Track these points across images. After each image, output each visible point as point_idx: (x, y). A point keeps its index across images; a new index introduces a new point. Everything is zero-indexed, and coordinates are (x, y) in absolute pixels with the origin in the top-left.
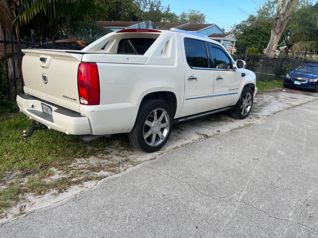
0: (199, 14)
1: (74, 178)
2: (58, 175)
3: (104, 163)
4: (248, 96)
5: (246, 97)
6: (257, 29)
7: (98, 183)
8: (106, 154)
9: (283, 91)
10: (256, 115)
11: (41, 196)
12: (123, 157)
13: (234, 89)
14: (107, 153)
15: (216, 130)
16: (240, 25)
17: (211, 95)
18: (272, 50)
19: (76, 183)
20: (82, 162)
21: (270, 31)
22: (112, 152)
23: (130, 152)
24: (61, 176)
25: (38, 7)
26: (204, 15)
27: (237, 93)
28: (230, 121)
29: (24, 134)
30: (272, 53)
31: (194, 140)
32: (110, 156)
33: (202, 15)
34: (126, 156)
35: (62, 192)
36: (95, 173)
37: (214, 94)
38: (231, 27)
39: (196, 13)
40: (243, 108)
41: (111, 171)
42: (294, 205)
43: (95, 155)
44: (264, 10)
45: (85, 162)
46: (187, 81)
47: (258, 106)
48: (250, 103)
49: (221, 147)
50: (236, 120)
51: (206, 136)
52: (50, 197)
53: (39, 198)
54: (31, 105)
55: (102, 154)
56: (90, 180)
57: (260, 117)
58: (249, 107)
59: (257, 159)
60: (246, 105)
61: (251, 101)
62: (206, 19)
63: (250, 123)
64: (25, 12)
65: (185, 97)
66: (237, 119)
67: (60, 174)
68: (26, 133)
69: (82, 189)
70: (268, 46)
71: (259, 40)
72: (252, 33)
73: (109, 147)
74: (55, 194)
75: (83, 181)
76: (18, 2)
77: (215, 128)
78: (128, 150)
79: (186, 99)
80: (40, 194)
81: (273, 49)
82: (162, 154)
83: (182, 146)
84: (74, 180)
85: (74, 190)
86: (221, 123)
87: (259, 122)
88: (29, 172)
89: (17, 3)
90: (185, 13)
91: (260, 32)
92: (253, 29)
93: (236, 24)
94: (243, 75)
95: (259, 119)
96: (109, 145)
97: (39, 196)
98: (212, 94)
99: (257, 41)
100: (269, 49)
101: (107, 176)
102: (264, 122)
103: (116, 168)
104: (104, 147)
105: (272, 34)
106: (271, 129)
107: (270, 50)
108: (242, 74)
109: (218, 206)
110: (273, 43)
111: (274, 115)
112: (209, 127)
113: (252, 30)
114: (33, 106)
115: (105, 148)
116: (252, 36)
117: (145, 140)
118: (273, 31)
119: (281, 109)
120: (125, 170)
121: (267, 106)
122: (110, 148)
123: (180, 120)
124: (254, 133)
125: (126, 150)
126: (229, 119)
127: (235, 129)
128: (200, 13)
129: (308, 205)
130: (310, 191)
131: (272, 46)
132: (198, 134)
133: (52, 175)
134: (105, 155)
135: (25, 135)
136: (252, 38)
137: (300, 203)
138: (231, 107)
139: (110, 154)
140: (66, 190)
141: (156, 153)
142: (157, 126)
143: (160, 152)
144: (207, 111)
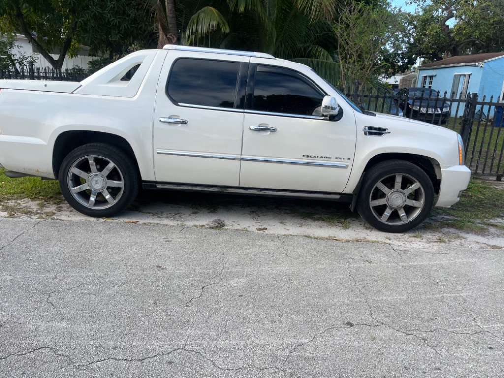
5: (398, 184)
13: (329, 158)
17: (233, 156)
27: (344, 167)
37: (243, 157)
40: (385, 205)
60: (399, 202)
65: (155, 148)
79: (159, 153)
94: (376, 132)
98: (239, 156)
108: (370, 128)
117: (73, 195)
123: (159, 186)
138: (339, 196)
141: (92, 219)
142: (97, 181)
143: (101, 219)
144: (240, 186)
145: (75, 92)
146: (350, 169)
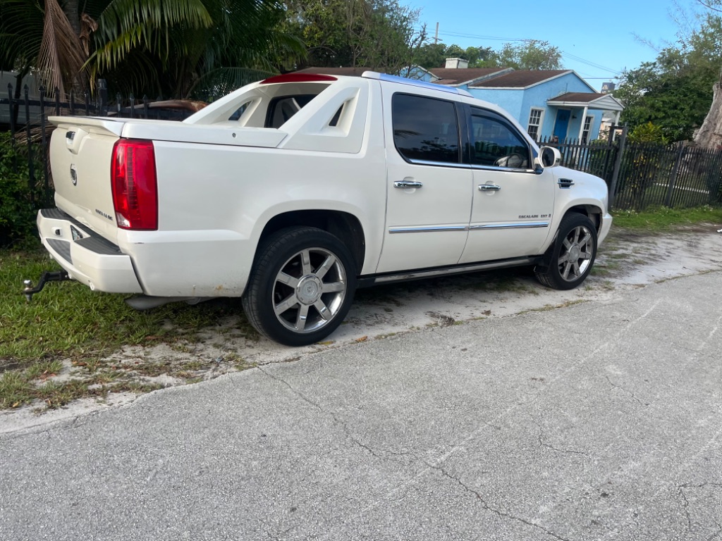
0: (547, 48)
1: (97, 383)
2: (68, 375)
3: (177, 360)
4: (582, 235)
5: (577, 238)
6: (679, 83)
7: (140, 398)
8: (193, 342)
9: (719, 231)
10: (608, 283)
11: (11, 411)
12: (227, 350)
13: (537, 216)
14: (198, 340)
15: (483, 310)
16: (637, 72)
17: (463, 226)
18: (715, 134)
19: (94, 393)
20: (135, 353)
21: (711, 88)
22: (210, 338)
23: (250, 343)
24: (73, 377)
25: (133, 34)
26: (557, 51)
27: (546, 226)
28: (530, 293)
29: (25, 287)
30: (713, 140)
31: (413, 327)
32: (200, 346)
33: (553, 50)
34: (235, 350)
35: (55, 408)
36: (147, 378)
37: (473, 225)
38: (617, 78)
39: (537, 45)
40: (566, 262)
41: (183, 376)
42: (567, 490)
43: (170, 343)
44: (705, 37)
45: (142, 354)
46: (392, 191)
47: (626, 262)
48: (589, 252)
49: (468, 346)
50: (547, 290)
51: (450, 321)
52: (27, 414)
53: (5, 414)
54: (55, 229)
55: (186, 342)
56: (128, 389)
57: (617, 288)
58: (585, 263)
59: (542, 380)
60: (576, 256)
61: (591, 248)
62: (560, 61)
63: (581, 298)
64: (110, 44)
65: (387, 225)
66: (550, 287)
67: (73, 374)
68: (29, 285)
69: (100, 406)
70: (705, 122)
71: (682, 109)
72: (666, 90)
73: (211, 328)
74: (38, 410)
75: (111, 392)
76: (95, 24)
77: (485, 304)
78: (246, 338)
79: (391, 232)
80: (11, 406)
81: (716, 131)
82: (320, 350)
83: (379, 337)
84: (95, 386)
85: (82, 408)
86: (507, 294)
87: (605, 298)
88: (16, 363)
89: (92, 27)
90: (513, 46)
91: (688, 89)
92: (669, 82)
93: (628, 71)
94: (565, 184)
95: (610, 293)
96: (212, 325)
97: (6, 411)
98: (467, 225)
99: (679, 112)
100: (708, 131)
101: (169, 385)
102: (620, 299)
103: (200, 371)
104: (200, 326)
105: (714, 95)
106: (625, 316)
107: (709, 134)
108: (562, 180)
109: (374, 472)
110: (716, 117)
111: (656, 284)
112: (470, 302)
113: (666, 85)
114: (58, 232)
115: (201, 330)
116: (665, 98)
117: (278, 317)
118: (718, 87)
119: (685, 272)
120: (214, 377)
121: (651, 264)
122: (212, 330)
123: (378, 280)
124: (573, 321)
125: (242, 336)
126: (530, 287)
127: (533, 310)
128: (547, 46)
129: (604, 495)
130: (633, 465)
131: (715, 124)
132: (433, 315)
133: (56, 375)
134: (191, 344)
135: (27, 289)
136: (664, 102)
137: (587, 487)
138: (533, 259)
139: (202, 343)
140: (66, 406)
141: (307, 349)
142: (310, 288)
143: (318, 346)
144: (459, 263)
145: (281, 146)
146: (549, 226)
